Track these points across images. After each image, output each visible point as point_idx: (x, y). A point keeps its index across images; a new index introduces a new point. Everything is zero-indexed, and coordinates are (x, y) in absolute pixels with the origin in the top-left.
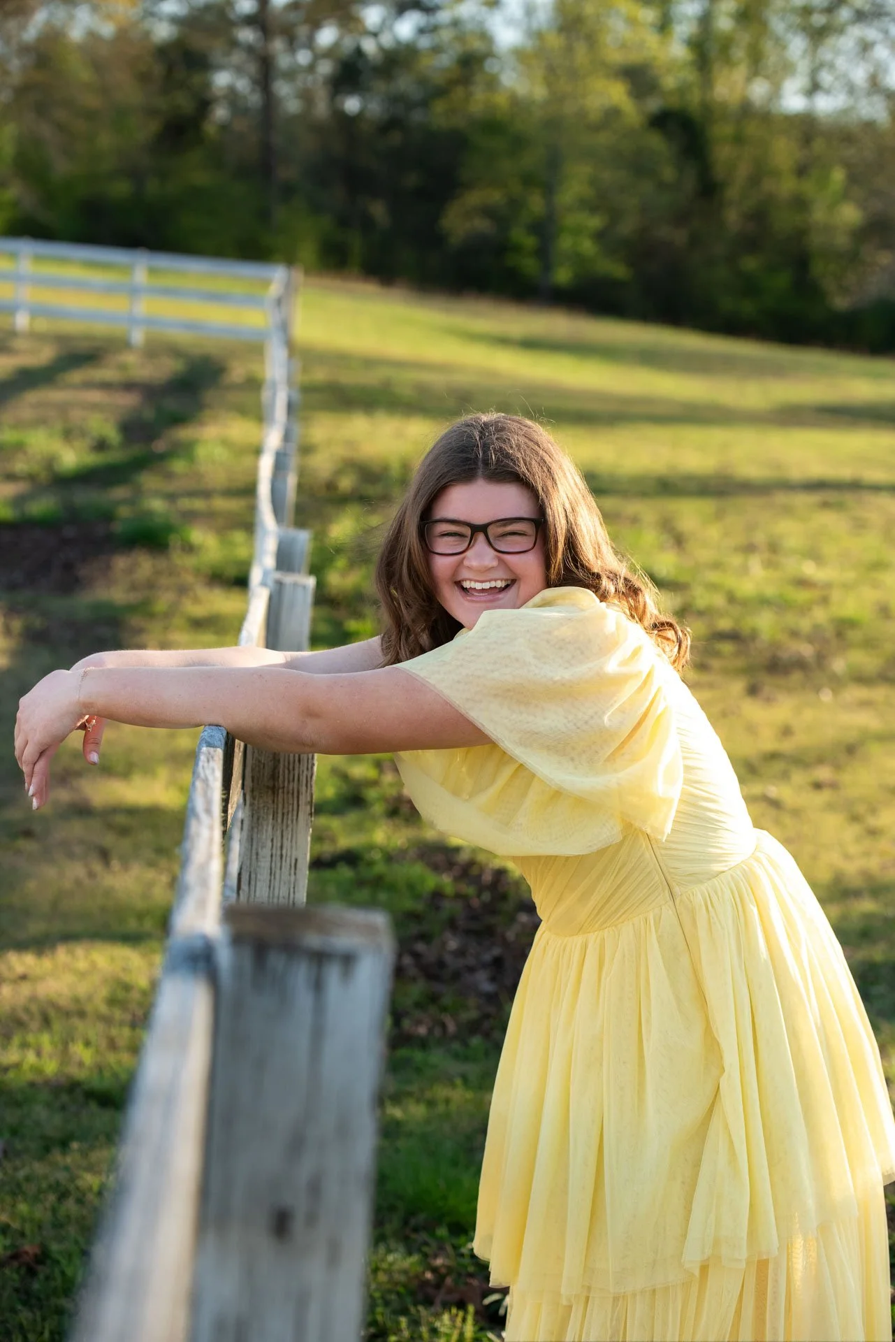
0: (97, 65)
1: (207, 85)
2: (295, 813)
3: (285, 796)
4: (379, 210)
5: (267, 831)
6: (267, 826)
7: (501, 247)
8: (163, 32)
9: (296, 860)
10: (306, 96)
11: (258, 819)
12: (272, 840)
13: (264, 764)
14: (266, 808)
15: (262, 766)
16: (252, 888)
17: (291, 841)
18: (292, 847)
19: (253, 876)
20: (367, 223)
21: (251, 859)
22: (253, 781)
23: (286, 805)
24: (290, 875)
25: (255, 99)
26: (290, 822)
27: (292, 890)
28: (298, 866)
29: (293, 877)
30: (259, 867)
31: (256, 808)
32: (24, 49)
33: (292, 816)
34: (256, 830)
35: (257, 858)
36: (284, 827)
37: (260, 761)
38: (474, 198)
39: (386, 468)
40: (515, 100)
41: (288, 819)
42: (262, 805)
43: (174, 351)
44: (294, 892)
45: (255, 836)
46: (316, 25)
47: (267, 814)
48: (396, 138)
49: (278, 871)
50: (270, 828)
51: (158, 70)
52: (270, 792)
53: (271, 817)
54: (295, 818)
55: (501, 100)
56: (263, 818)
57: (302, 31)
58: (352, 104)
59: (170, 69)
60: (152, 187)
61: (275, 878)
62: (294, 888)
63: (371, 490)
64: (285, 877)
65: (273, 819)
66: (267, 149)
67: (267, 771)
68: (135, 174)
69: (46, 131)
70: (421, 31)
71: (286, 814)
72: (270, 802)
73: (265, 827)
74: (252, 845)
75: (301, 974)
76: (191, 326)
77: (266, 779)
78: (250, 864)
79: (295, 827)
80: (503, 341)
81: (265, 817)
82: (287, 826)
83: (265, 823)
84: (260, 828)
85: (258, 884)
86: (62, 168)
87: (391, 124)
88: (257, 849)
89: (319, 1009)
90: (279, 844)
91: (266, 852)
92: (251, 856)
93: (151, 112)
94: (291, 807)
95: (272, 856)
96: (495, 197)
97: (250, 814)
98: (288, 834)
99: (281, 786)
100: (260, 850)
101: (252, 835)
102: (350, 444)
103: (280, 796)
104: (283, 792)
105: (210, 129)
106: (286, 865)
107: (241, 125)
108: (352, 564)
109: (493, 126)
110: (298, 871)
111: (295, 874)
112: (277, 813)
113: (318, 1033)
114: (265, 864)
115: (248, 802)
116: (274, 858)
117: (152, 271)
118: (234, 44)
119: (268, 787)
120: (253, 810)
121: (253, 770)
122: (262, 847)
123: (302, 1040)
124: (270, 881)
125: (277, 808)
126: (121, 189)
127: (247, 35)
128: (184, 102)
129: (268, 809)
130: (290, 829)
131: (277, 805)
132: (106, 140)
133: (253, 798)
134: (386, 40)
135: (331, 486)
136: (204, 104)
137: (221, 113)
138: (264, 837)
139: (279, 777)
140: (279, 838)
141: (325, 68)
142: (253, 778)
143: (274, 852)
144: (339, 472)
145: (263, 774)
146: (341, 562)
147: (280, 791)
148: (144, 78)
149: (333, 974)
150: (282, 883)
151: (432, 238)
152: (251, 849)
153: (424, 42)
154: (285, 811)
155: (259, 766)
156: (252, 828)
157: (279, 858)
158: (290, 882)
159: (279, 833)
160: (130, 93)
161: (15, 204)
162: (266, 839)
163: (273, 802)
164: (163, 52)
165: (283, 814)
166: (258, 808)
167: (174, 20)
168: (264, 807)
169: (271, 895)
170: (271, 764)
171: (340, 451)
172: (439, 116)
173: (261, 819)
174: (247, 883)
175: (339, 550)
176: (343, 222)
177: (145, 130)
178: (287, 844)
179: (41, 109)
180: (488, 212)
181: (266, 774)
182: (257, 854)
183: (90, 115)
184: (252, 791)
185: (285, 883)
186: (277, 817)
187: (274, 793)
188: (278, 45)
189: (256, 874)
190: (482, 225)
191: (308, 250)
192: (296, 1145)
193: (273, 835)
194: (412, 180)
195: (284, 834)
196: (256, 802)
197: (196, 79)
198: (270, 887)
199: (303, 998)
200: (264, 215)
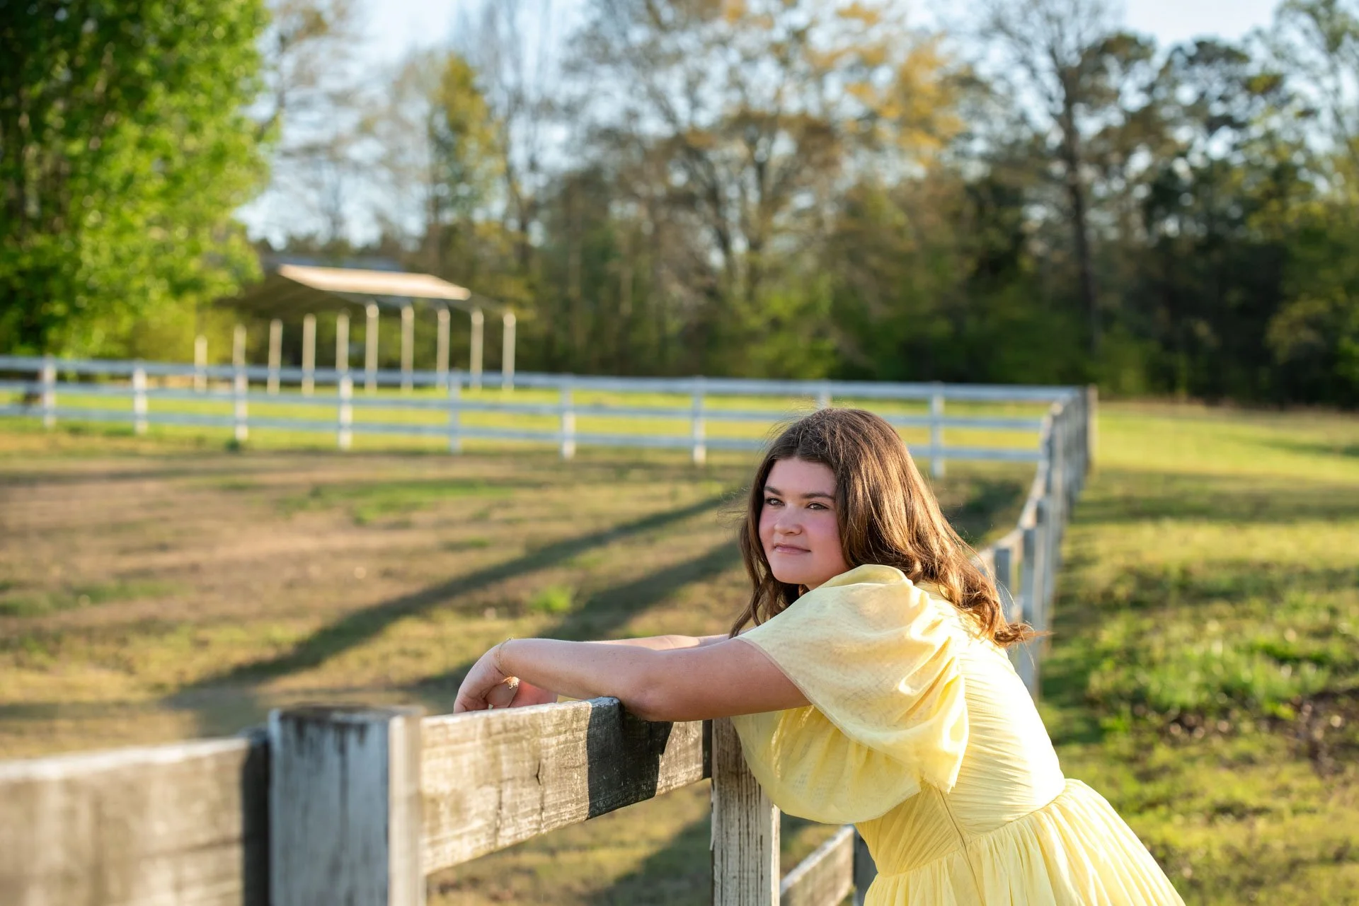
0: (909, 208)
1: (1022, 219)
2: (758, 794)
3: (748, 780)
4: (1202, 329)
5: (734, 813)
6: (734, 806)
7: (1331, 357)
8: (974, 171)
9: (761, 837)
10: (1123, 223)
11: (726, 801)
12: (739, 820)
13: (728, 753)
14: (732, 792)
15: (726, 754)
16: (725, 863)
17: (756, 820)
18: (757, 825)
19: (724, 852)
20: (1193, 345)
21: (722, 839)
22: (719, 768)
23: (749, 788)
24: (757, 849)
25: (1067, 231)
26: (753, 803)
27: (759, 864)
28: (763, 842)
29: (759, 851)
30: (729, 844)
31: (723, 792)
32: (838, 199)
33: (756, 797)
34: (724, 811)
35: (727, 836)
36: (749, 808)
37: (724, 750)
38: (1297, 310)
39: (1166, 573)
40: (1331, 207)
41: (751, 801)
42: (728, 789)
43: (975, 480)
44: (762, 866)
45: (724, 817)
46: (1127, 153)
47: (733, 797)
48: (1217, 256)
49: (746, 848)
50: (737, 809)
51: (969, 209)
52: (735, 777)
53: (737, 800)
54: (758, 799)
55: (1317, 208)
56: (730, 800)
57: (1115, 158)
58: (1171, 226)
59: (981, 208)
60: (972, 325)
61: (744, 854)
62: (761, 862)
63: (1146, 596)
64: (753, 852)
65: (739, 801)
66: (1084, 277)
67: (731, 758)
68: (951, 312)
69: (860, 277)
70: (1235, 147)
71: (749, 796)
72: (735, 786)
73: (732, 809)
74: (722, 826)
75: (330, 740)
76: (991, 455)
77: (730, 766)
78: (722, 843)
79: (758, 808)
80: (1325, 450)
81: (732, 799)
82: (752, 807)
83: (732, 805)
84: (728, 810)
85: (729, 859)
86: (879, 312)
87: (1212, 242)
88: (727, 828)
89: (344, 766)
90: (746, 823)
91: (734, 831)
92: (722, 835)
93: (966, 251)
94: (753, 790)
95: (740, 834)
96: (1320, 306)
97: (719, 797)
98: (753, 813)
99: (744, 771)
100: (729, 831)
101: (721, 816)
102: (1136, 553)
103: (743, 781)
104: (746, 777)
105: (1026, 264)
106: (752, 842)
107: (1058, 257)
108: (1118, 665)
109: (1311, 234)
110: (763, 847)
111: (761, 849)
112: (742, 796)
113: (344, 784)
114: (734, 840)
115: (716, 787)
116: (742, 836)
117: (949, 402)
118: (1047, 177)
119: (732, 773)
120: (721, 794)
121: (718, 758)
122: (731, 827)
123: (334, 790)
124: (740, 857)
125: (742, 792)
126: (941, 328)
127: (1058, 168)
128: (999, 241)
129: (734, 792)
130: (754, 809)
131: (742, 788)
132: (922, 280)
133: (720, 783)
134: (1196, 159)
135: (1107, 595)
136: (1019, 239)
137: (1038, 247)
138: (732, 817)
139: (741, 763)
140: (745, 818)
141: (1142, 192)
142: (719, 765)
143: (741, 830)
144: (1118, 581)
145: (728, 763)
146: (1107, 665)
147: (744, 776)
148: (955, 217)
149: (352, 739)
150: (750, 858)
151: (1258, 354)
152: (722, 830)
153: (1237, 159)
154: (749, 793)
155: (723, 755)
156: (722, 811)
157: (746, 836)
158: (757, 856)
159: (745, 813)
160: (945, 235)
161: (836, 352)
162: (734, 819)
163: (738, 786)
164: (972, 190)
165: (747, 796)
166: (725, 792)
167: (985, 158)
168: (730, 791)
169: (741, 870)
170: (734, 752)
171: (1120, 561)
172: (1255, 231)
173: (728, 802)
174: (720, 859)
175: (1107, 654)
176: (1169, 345)
177: (961, 269)
178: (752, 822)
179: (855, 258)
180: (1314, 323)
181: (730, 762)
182: (727, 833)
183: (906, 259)
184: (719, 777)
185: (753, 858)
186: (742, 800)
187: (737, 776)
188: (1088, 173)
189: (727, 851)
190: (1308, 336)
191: (1131, 377)
192: (335, 869)
193: (740, 816)
194: (1234, 297)
195: (749, 814)
196: (723, 787)
197: (1008, 215)
198: (740, 862)
199: (333, 759)
200: (1086, 344)
